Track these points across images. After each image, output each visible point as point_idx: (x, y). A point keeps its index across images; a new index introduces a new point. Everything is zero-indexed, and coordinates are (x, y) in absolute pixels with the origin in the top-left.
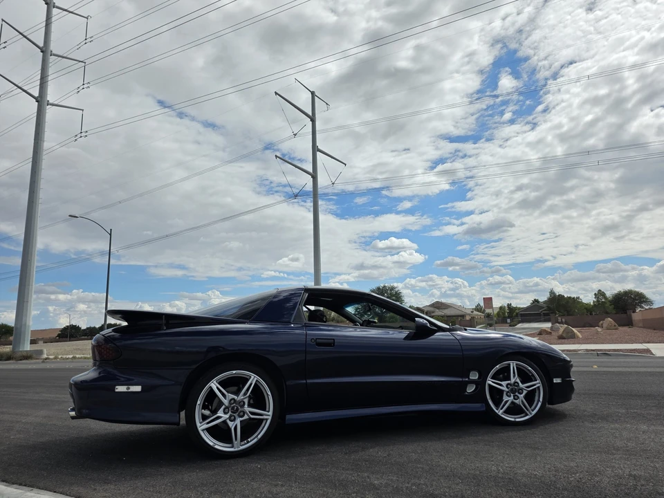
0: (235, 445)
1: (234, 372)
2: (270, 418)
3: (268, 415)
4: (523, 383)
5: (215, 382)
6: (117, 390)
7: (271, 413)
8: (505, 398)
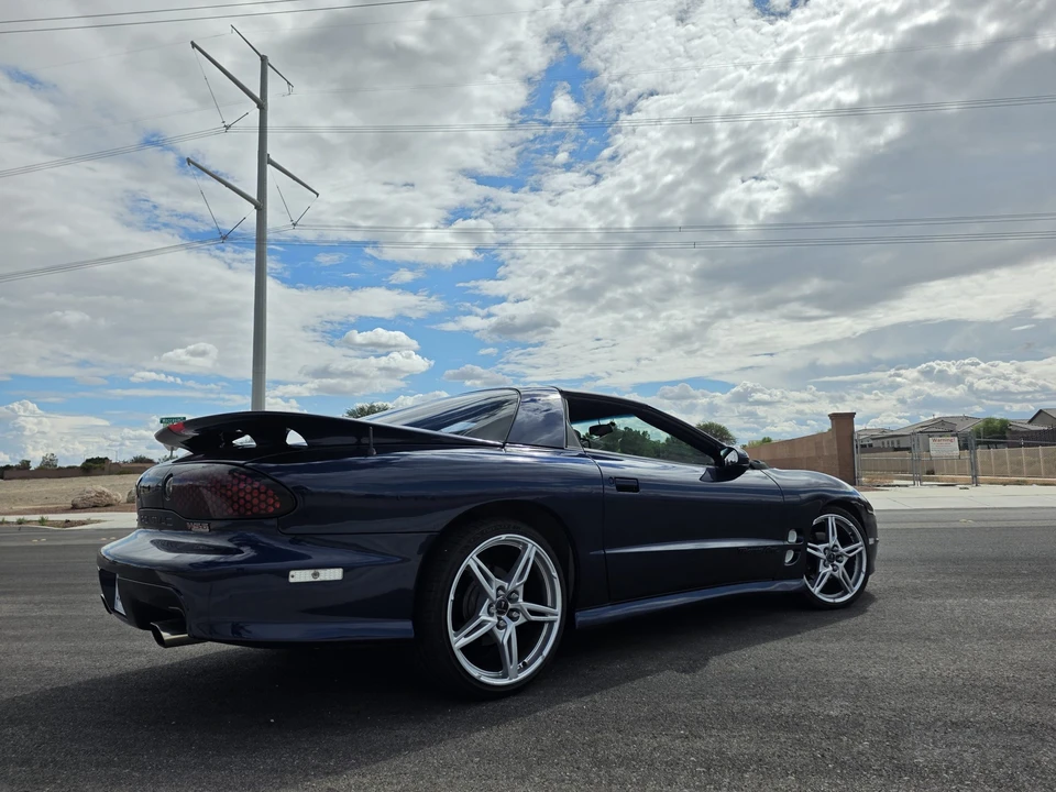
0: (511, 673)
1: (503, 537)
2: (558, 618)
3: (555, 613)
4: (843, 546)
5: (475, 557)
6: (291, 580)
7: (558, 610)
8: (822, 570)
